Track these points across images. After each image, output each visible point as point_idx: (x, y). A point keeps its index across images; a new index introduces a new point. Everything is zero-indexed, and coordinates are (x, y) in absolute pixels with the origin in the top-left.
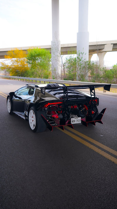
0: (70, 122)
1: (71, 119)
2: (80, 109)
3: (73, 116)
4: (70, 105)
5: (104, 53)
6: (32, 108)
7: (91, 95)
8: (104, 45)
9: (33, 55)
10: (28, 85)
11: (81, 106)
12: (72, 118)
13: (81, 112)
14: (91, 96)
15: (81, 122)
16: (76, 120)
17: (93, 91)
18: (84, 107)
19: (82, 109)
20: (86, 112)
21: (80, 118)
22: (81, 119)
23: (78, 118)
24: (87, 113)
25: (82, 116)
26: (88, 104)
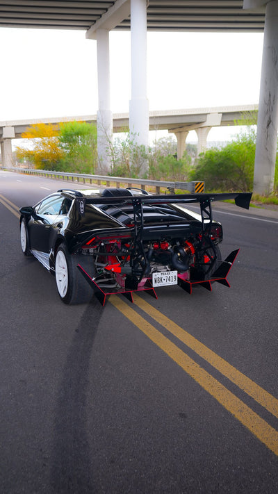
0: (149, 282)
1: (154, 274)
2: (176, 250)
3: (160, 267)
4: (152, 242)
5: (205, 129)
6: (62, 245)
7: (203, 219)
8: (206, 114)
9: (69, 133)
10: (61, 191)
11: (178, 243)
12: (155, 272)
13: (179, 257)
14: (203, 221)
15: (176, 283)
16: (165, 278)
17: (207, 209)
18: (186, 246)
19: (181, 251)
20: (191, 258)
21: (175, 273)
22: (178, 273)
23: (171, 272)
24: (193, 261)
25: (181, 267)
26: (196, 237)
